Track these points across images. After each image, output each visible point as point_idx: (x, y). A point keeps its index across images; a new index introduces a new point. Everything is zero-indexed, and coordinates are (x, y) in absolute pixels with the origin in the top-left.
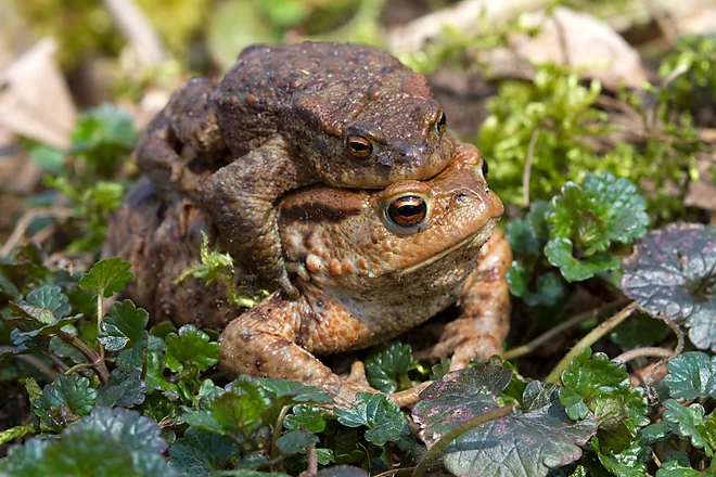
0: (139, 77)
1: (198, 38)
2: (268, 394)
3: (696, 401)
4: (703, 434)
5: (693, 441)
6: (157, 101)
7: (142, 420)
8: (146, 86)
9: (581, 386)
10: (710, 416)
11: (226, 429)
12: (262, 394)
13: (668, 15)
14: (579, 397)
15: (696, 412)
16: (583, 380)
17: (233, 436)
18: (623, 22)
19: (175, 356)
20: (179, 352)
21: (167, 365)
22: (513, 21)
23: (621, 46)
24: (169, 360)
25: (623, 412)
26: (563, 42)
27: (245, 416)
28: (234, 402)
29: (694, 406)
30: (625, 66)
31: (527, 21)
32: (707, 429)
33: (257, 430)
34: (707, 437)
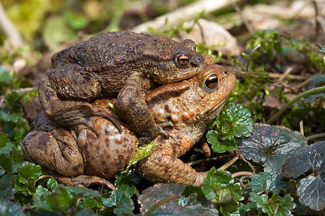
0: (12, 52)
1: (38, 35)
2: (72, 193)
3: (264, 193)
4: (267, 208)
5: (263, 210)
6: (20, 64)
7: (15, 205)
8: (16, 56)
9: (212, 184)
10: (270, 199)
11: (53, 209)
12: (69, 193)
13: (250, 22)
14: (211, 189)
15: (264, 198)
16: (213, 182)
17: (56, 212)
18: (230, 25)
19: (23, 176)
20: (24, 174)
21: (21, 182)
22: (180, 25)
23: (228, 36)
24: (21, 179)
25: (232, 195)
26: (202, 35)
27: (61, 203)
28: (57, 197)
29: (263, 195)
30: (231, 45)
31: (186, 25)
32: (269, 205)
33: (67, 209)
34: (269, 208)
